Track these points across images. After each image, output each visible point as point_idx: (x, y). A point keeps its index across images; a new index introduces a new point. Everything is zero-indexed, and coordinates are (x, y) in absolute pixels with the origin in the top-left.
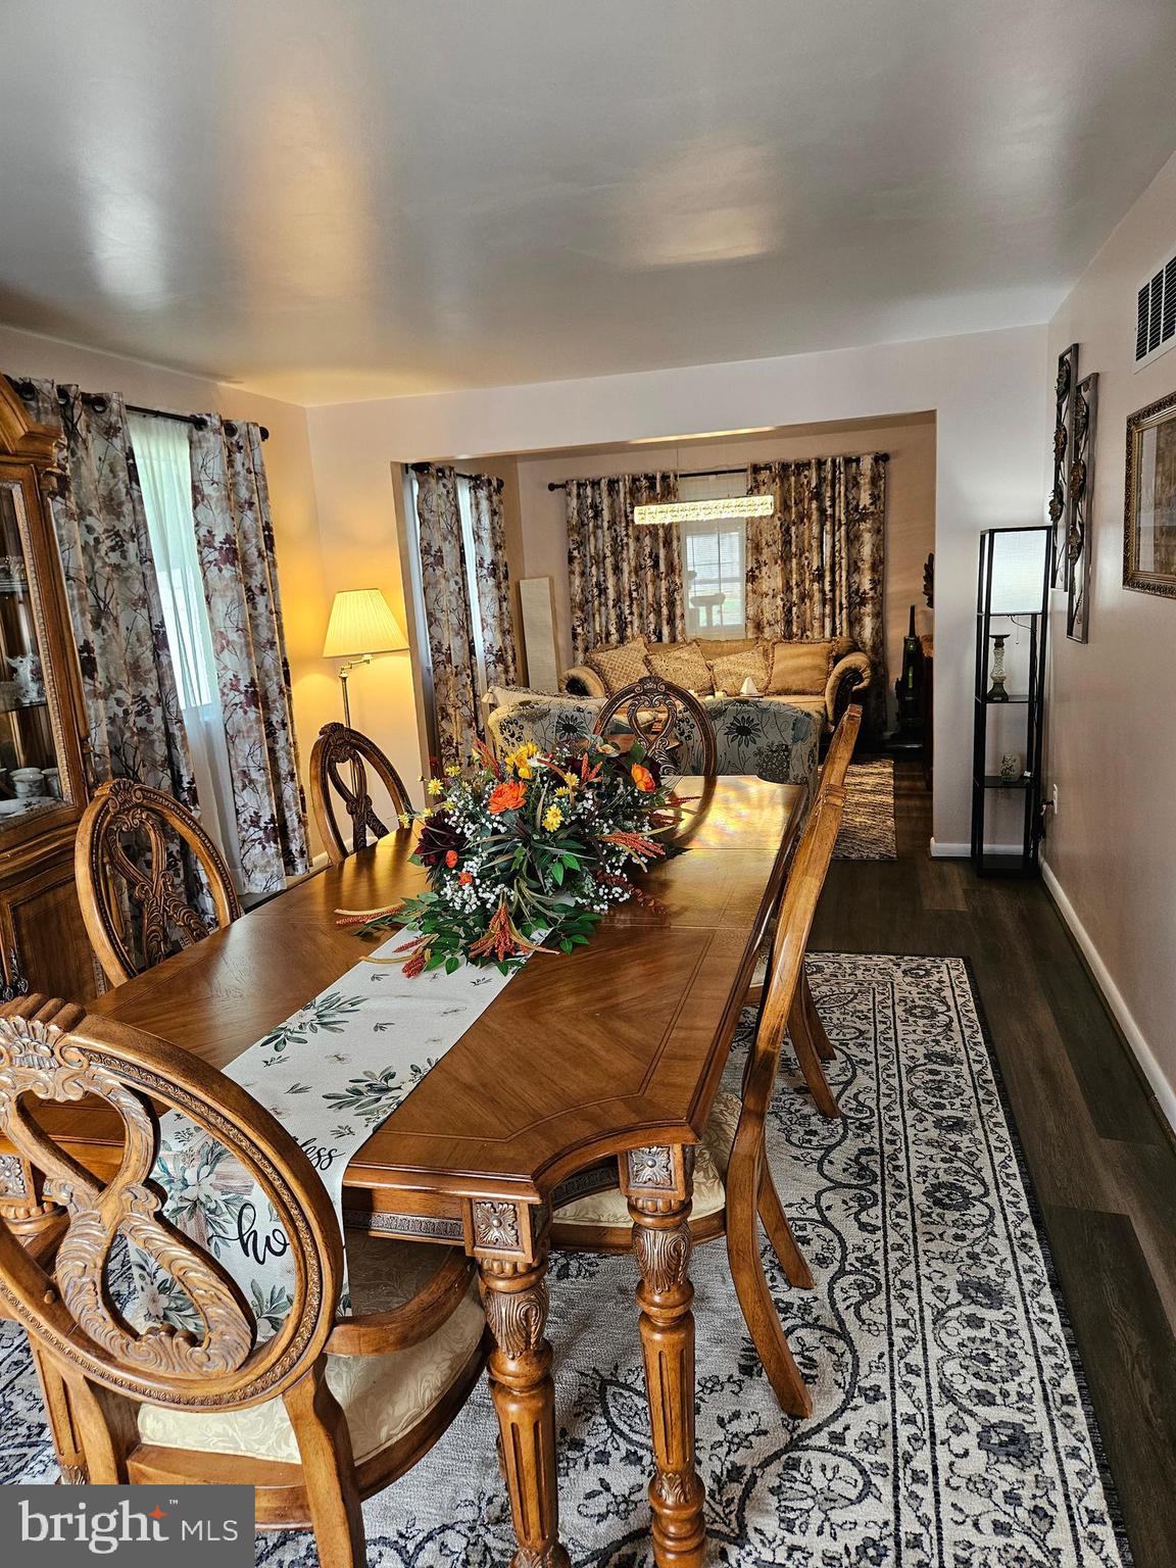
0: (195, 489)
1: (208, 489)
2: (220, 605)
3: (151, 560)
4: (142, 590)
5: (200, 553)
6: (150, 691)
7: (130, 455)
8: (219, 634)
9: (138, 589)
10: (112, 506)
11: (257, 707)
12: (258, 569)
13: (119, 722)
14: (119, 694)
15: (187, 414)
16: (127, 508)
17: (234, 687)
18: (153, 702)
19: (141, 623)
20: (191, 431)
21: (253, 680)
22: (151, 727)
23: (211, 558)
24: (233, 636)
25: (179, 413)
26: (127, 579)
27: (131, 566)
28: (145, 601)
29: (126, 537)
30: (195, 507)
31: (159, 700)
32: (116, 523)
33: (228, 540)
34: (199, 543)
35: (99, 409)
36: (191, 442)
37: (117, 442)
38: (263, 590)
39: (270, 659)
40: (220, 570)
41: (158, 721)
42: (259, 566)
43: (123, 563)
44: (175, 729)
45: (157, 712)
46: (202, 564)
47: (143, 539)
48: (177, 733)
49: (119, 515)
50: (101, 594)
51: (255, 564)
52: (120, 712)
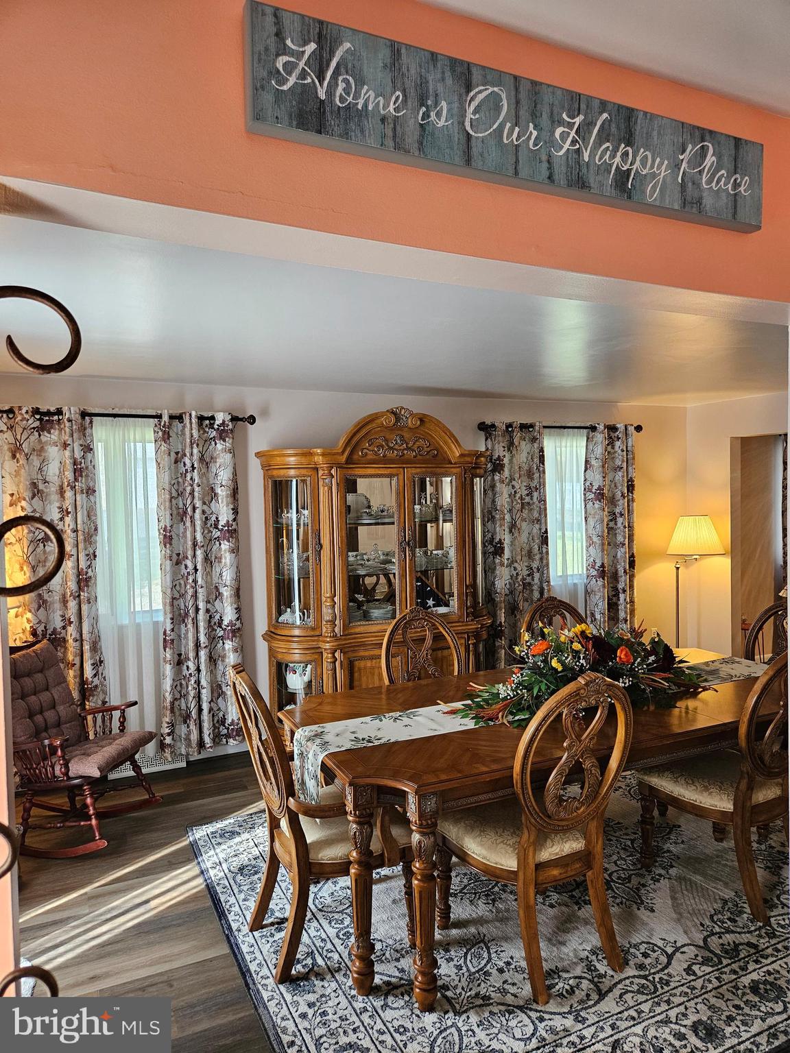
0: (587, 462)
1: (593, 462)
2: (591, 522)
3: (545, 501)
4: (538, 515)
5: (585, 495)
6: (535, 565)
7: (542, 450)
8: (589, 538)
9: (536, 515)
10: (530, 475)
11: (604, 579)
12: (620, 503)
13: (514, 578)
14: (516, 565)
15: (588, 424)
16: (536, 475)
17: (593, 567)
18: (535, 570)
19: (535, 531)
20: (588, 433)
21: (603, 564)
22: (533, 583)
23: (590, 497)
24: (595, 539)
25: (583, 425)
26: (531, 509)
27: (534, 503)
28: (538, 520)
29: (534, 490)
30: (585, 471)
31: (538, 570)
32: (530, 483)
33: (599, 488)
34: (585, 489)
35: (531, 429)
36: (588, 438)
37: (536, 445)
38: (622, 515)
39: (622, 553)
40: (594, 504)
41: (536, 580)
42: (621, 501)
43: (531, 502)
44: (545, 585)
45: (537, 576)
46: (585, 501)
47: (542, 491)
48: (546, 588)
49: (532, 479)
50: (514, 517)
51: (619, 500)
52: (515, 573)
